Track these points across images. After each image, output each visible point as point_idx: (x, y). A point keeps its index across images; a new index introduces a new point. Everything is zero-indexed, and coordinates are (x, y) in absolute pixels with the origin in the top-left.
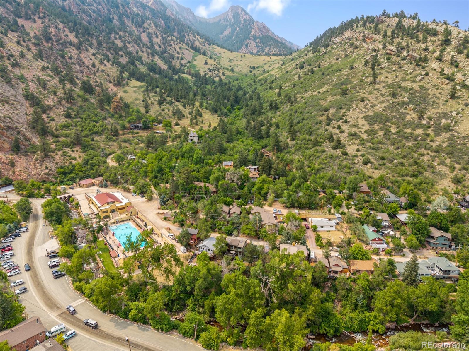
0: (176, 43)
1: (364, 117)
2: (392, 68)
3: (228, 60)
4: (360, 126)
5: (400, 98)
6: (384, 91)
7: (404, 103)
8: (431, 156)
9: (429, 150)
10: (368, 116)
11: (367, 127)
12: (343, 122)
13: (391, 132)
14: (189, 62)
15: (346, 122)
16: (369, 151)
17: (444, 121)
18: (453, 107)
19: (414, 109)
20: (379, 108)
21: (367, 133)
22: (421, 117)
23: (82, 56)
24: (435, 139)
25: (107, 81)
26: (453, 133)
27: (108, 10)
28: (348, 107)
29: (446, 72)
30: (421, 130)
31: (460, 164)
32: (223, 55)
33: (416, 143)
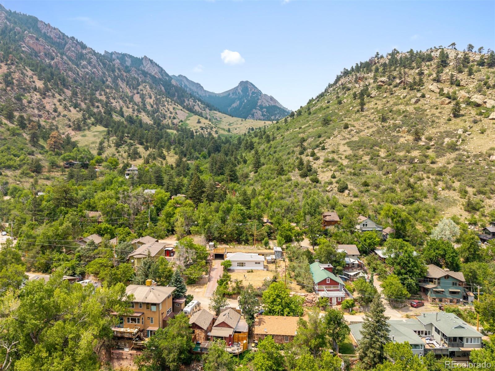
0: (170, 103)
1: (347, 143)
2: (383, 95)
3: (228, 124)
4: (340, 152)
5: (392, 122)
6: (372, 117)
7: (396, 126)
8: (432, 180)
9: (429, 173)
10: (352, 142)
11: (349, 152)
12: (319, 150)
13: (379, 156)
14: (182, 121)
15: (323, 149)
16: (349, 177)
17: (447, 140)
18: (458, 125)
19: (409, 131)
20: (366, 133)
21: (348, 159)
22: (418, 139)
23: (45, 101)
24: (437, 160)
25: (67, 126)
26: (461, 152)
27: (104, 73)
28: (329, 134)
29: (445, 91)
30: (418, 151)
31: (474, 187)
32: (224, 119)
33: (412, 166)
